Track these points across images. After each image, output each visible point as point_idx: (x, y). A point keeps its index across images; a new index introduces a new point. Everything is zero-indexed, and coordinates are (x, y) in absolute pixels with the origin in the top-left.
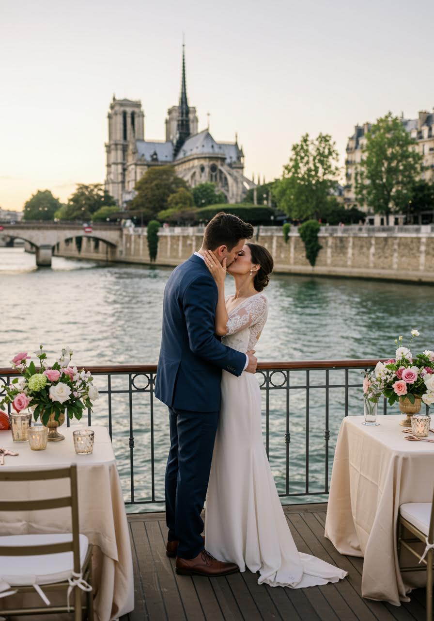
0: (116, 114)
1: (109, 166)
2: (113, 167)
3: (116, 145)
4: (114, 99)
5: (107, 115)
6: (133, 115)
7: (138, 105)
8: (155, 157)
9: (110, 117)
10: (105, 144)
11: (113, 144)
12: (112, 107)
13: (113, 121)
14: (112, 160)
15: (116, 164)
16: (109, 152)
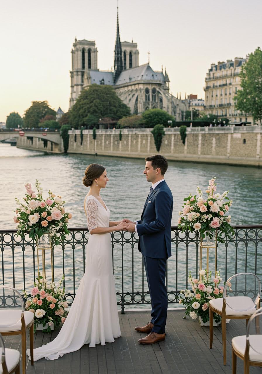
0: (77, 50)
1: (72, 87)
2: (75, 87)
3: (77, 72)
4: (76, 40)
5: (71, 51)
6: (89, 51)
7: (93, 44)
8: (103, 82)
9: (73, 52)
10: (70, 71)
11: (75, 71)
12: (75, 46)
13: (75, 55)
14: (75, 83)
15: (77, 85)
16: (72, 77)
